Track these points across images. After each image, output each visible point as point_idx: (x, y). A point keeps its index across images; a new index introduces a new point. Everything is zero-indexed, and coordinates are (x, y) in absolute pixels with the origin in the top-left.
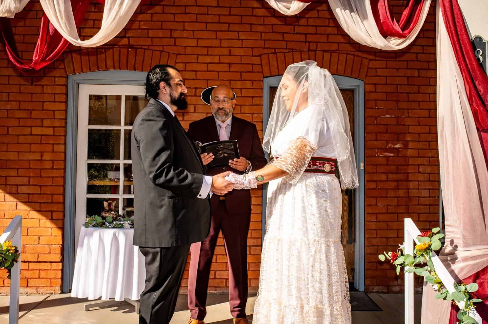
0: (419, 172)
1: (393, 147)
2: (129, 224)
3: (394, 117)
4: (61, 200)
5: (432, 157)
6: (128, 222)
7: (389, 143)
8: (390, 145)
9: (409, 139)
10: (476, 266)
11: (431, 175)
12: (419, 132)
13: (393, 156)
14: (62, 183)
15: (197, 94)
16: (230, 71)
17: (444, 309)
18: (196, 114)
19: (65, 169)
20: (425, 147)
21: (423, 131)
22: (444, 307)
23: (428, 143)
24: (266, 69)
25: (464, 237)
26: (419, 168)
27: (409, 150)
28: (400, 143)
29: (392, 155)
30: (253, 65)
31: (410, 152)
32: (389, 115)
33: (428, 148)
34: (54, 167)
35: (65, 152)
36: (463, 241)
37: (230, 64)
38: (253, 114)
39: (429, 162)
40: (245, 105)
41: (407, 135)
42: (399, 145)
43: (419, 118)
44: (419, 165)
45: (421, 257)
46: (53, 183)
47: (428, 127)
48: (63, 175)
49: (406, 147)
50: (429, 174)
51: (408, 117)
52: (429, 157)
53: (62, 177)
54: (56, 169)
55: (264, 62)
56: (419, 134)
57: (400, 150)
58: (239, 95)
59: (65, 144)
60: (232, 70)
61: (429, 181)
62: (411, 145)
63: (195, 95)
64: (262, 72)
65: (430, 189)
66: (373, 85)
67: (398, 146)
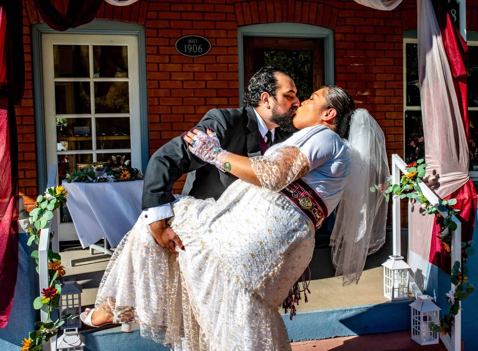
0: (386, 119)
1: (361, 94)
2: (112, 178)
3: (363, 66)
4: (34, 158)
5: (397, 104)
6: (112, 176)
7: (358, 91)
8: (359, 93)
9: (376, 87)
10: (451, 189)
11: (396, 121)
12: (385, 80)
13: (362, 104)
14: (33, 140)
15: (172, 44)
16: (204, 20)
17: (427, 225)
18: (171, 65)
19: (35, 125)
20: (391, 95)
21: (388, 79)
22: (428, 222)
23: (392, 91)
24: (240, 18)
25: (442, 166)
26: (385, 115)
27: (377, 98)
28: (368, 91)
29: (361, 102)
30: (226, 13)
31: (377, 100)
32: (358, 64)
33: (393, 95)
34: (24, 123)
35: (34, 107)
36: (442, 169)
37: (203, 13)
38: (228, 64)
39: (395, 108)
40: (220, 55)
41: (375, 83)
42: (367, 92)
43: (385, 66)
44: (385, 112)
45: (407, 185)
46: (23, 141)
47: (393, 75)
48: (33, 131)
49: (373, 94)
50: (395, 120)
51: (376, 65)
52: (394, 104)
53: (32, 133)
54: (26, 125)
55: (238, 11)
56: (385, 82)
57: (368, 97)
58: (214, 44)
59: (34, 98)
60: (206, 18)
61: (395, 126)
62: (378, 93)
63: (170, 45)
64: (236, 21)
65: (395, 134)
66: (342, 34)
67: (366, 94)
